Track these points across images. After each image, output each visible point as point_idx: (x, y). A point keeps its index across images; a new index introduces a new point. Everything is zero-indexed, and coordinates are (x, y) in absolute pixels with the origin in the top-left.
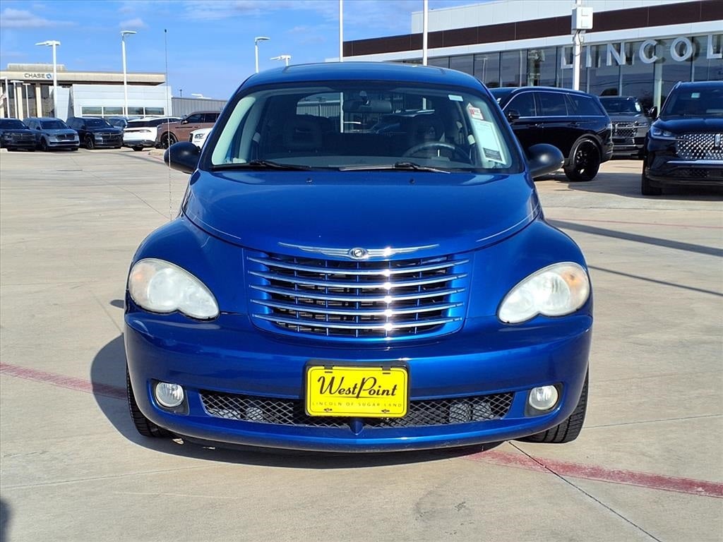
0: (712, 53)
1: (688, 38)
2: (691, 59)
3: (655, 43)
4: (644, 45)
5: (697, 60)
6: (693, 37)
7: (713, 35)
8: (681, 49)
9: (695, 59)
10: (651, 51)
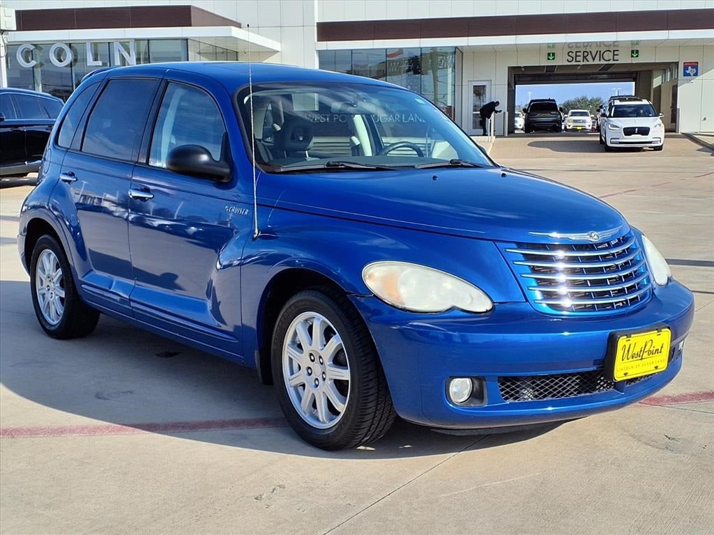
0: (91, 60)
1: (66, 44)
2: (71, 65)
3: (32, 48)
4: (20, 49)
5: (76, 66)
6: (70, 44)
7: (91, 43)
8: (60, 55)
9: (74, 65)
10: (28, 55)
